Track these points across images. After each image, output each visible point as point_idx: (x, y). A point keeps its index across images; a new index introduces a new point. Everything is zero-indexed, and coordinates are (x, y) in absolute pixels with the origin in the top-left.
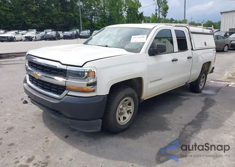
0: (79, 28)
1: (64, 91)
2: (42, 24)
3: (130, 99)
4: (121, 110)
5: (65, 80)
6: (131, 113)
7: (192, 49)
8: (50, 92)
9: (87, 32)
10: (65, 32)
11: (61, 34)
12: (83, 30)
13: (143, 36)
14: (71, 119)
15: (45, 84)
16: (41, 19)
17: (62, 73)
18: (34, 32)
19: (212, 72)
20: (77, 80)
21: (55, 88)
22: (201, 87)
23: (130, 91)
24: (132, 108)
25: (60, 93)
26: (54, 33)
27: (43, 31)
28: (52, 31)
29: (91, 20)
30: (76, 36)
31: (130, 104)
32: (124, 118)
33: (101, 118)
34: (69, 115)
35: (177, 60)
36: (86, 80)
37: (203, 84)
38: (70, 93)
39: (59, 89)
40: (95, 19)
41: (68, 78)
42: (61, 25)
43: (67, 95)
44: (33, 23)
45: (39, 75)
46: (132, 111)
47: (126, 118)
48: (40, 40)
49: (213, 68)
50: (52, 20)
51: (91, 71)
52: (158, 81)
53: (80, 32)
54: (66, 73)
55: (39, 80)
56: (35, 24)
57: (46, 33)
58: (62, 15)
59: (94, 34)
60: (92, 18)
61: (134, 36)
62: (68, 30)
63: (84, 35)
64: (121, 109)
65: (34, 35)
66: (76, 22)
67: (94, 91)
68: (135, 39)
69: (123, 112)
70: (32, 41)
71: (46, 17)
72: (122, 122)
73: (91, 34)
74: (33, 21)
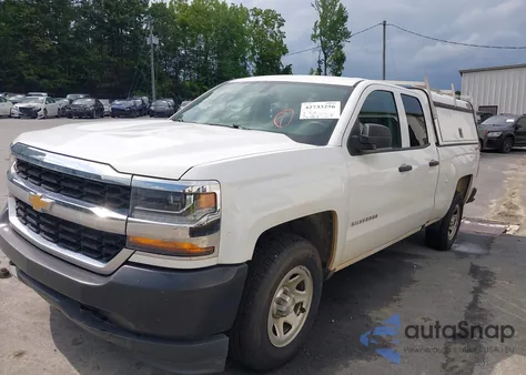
0: (149, 93)
1: (118, 250)
2: (63, 80)
3: (302, 272)
4: (278, 303)
5: (124, 217)
6: (303, 310)
7: (437, 144)
8: (77, 251)
9: (165, 103)
10: (117, 102)
11: (106, 105)
12: (158, 98)
13: (332, 103)
14: (138, 335)
15: (61, 226)
16: (60, 70)
17: (115, 196)
18: (41, 98)
19: (471, 200)
20: (163, 217)
21: (92, 241)
22: (451, 236)
23: (304, 248)
24: (305, 297)
25: (105, 257)
26: (89, 102)
27: (65, 97)
28: (86, 97)
29: (177, 78)
30: (140, 110)
31: (301, 287)
32: (287, 326)
33: (227, 333)
34: (131, 326)
35: (409, 168)
36: (190, 217)
37: (453, 229)
38: (139, 258)
39: (105, 244)
40: (185, 75)
41: (133, 210)
42: (108, 85)
43: (127, 262)
44: (41, 77)
45: (46, 199)
46: (307, 306)
47: (291, 327)
48: (57, 117)
49: (474, 191)
50: (86, 74)
51: (204, 193)
52: (369, 222)
53: (150, 103)
54: (127, 197)
55: (44, 215)
56: (45, 81)
57: (71, 101)
58: (110, 62)
59: (182, 108)
60: (178, 73)
61: (308, 104)
62: (124, 98)
63: (160, 108)
64: (281, 302)
65: (43, 106)
66: (141, 80)
67: (210, 251)
68: (312, 111)
69: (284, 309)
70: (34, 118)
71: (73, 66)
72: (282, 339)
73: (176, 108)
74: (42, 73)
